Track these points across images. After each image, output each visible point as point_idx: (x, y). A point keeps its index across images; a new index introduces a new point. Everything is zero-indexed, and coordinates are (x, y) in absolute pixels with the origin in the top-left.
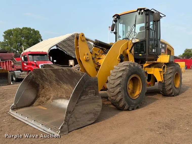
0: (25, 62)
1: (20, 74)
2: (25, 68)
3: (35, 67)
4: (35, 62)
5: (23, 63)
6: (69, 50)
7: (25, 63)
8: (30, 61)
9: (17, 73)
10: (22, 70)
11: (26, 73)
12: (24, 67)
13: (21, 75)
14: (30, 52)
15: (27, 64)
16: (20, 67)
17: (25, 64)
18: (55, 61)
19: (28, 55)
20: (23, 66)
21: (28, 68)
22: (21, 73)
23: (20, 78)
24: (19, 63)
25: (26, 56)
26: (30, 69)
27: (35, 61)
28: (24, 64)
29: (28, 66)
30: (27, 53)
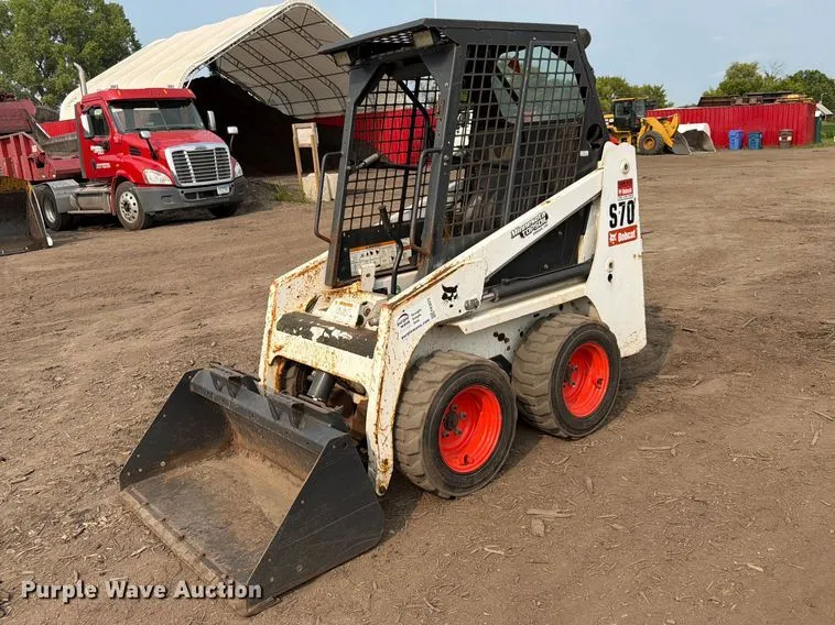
0: (97, 139)
1: (78, 195)
2: (99, 166)
3: (146, 160)
4: (147, 139)
5: (86, 142)
6: (264, 82)
7: (96, 144)
8: (119, 132)
9: (64, 189)
10: (84, 176)
11: (104, 189)
12: (93, 160)
13: (80, 199)
14: (114, 90)
15: (108, 149)
16: (71, 161)
17: (98, 149)
18: (232, 130)
19: (109, 108)
20: (90, 158)
21: (114, 168)
22: (78, 190)
23: (79, 212)
24: (62, 143)
25: (98, 112)
26: (123, 172)
27: (144, 134)
28: (92, 148)
29: (113, 158)
30: (100, 95)
